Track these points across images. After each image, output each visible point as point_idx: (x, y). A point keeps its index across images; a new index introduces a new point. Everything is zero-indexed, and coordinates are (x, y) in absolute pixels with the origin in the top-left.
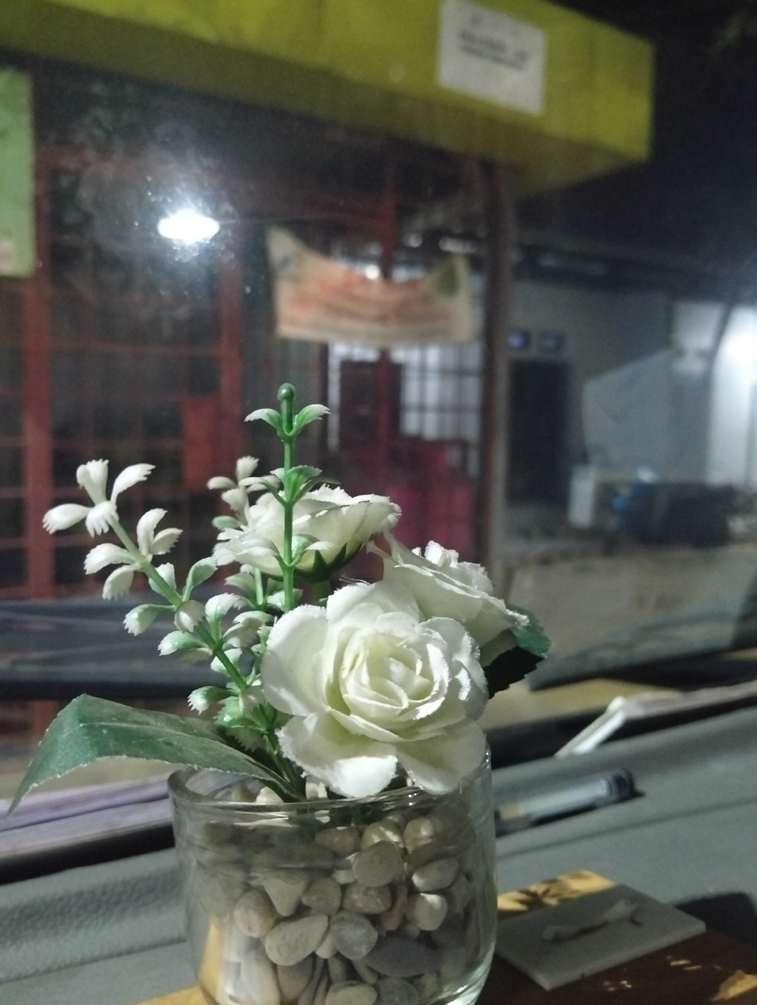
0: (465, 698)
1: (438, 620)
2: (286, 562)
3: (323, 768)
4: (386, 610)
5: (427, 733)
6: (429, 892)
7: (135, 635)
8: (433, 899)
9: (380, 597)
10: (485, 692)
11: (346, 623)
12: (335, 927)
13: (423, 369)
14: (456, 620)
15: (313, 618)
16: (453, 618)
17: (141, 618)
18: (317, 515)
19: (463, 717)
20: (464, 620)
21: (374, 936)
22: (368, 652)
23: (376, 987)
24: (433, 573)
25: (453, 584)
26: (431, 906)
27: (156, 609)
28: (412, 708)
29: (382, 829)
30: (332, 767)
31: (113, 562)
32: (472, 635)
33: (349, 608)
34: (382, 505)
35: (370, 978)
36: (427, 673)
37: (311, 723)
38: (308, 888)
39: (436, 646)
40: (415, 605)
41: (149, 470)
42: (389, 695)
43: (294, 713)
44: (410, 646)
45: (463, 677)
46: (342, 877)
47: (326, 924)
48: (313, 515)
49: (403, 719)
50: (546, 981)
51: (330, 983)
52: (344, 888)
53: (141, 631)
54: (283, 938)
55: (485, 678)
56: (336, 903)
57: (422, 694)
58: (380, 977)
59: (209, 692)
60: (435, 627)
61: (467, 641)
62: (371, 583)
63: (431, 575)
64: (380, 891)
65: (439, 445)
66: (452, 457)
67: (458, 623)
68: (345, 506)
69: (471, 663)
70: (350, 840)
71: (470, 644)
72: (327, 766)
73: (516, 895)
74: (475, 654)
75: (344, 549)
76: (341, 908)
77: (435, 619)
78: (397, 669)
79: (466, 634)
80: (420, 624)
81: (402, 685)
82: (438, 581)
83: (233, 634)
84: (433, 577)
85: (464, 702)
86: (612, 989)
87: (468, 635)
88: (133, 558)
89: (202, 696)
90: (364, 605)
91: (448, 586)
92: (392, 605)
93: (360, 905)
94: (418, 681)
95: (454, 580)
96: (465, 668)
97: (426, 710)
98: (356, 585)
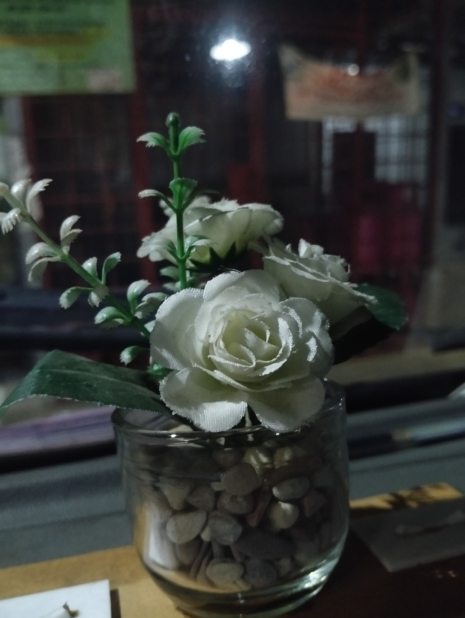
0: (311, 360)
1: (294, 300)
2: (179, 256)
3: (190, 409)
4: (252, 291)
5: (276, 385)
6: (285, 501)
7: (66, 309)
8: (286, 506)
9: (250, 282)
10: (331, 356)
11: (217, 302)
12: (211, 522)
13: (387, 135)
14: (309, 299)
15: (193, 298)
16: (306, 298)
17: (69, 297)
18: (204, 219)
19: (307, 374)
20: (319, 300)
21: (239, 530)
22: (226, 324)
23: (243, 565)
24: (291, 263)
25: (307, 271)
26: (285, 512)
27: (79, 290)
28: (260, 367)
29: (257, 451)
30: (196, 408)
31: (41, 256)
32: (322, 310)
33: (221, 290)
34: (264, 211)
35: (238, 559)
36: (275, 340)
37: (183, 375)
38: (192, 492)
39: (284, 320)
40: (276, 289)
41: (48, 183)
42: (241, 357)
43: (171, 368)
44: (262, 319)
45: (312, 344)
46: (216, 486)
47: (205, 519)
48: (201, 220)
49: (253, 375)
50: (390, 566)
51: (212, 558)
52: (218, 495)
53: (69, 306)
54: (176, 525)
55: (332, 344)
56: (211, 505)
57: (271, 356)
58: (247, 558)
59: (133, 350)
60: (292, 305)
61: (318, 316)
62: (242, 271)
63: (288, 264)
64: (245, 497)
65: (399, 187)
66: (407, 194)
67: (311, 302)
68: (230, 212)
69: (321, 334)
70: (231, 458)
71: (321, 318)
72: (193, 408)
73: (387, 497)
74: (325, 326)
75: (233, 247)
76: (215, 508)
77: (292, 299)
78: (250, 337)
79: (317, 310)
80: (280, 303)
81: (252, 350)
82: (293, 269)
83: (140, 309)
84: (289, 266)
85: (311, 363)
86: (440, 576)
87: (318, 311)
88: (55, 252)
89: (129, 352)
90: (233, 287)
91: (300, 273)
92: (258, 288)
93: (227, 507)
94: (267, 346)
95: (307, 268)
96: (315, 337)
97: (271, 368)
98: (230, 273)
